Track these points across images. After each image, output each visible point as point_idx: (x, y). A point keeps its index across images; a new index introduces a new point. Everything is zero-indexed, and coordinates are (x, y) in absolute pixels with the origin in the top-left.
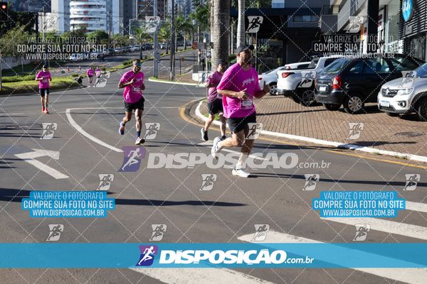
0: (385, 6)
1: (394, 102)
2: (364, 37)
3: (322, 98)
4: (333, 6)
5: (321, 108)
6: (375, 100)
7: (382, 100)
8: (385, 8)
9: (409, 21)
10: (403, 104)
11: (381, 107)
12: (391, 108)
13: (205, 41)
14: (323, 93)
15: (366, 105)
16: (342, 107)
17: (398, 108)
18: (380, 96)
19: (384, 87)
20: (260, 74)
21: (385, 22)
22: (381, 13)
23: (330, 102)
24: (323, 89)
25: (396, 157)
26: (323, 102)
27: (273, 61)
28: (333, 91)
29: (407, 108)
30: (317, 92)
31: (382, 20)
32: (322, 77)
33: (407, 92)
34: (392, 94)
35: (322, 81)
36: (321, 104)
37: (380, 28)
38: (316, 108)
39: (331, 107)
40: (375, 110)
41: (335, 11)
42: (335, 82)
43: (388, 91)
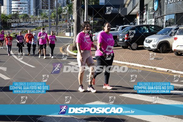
0: (147, 4)
1: (150, 45)
2: (138, 18)
3: (121, 44)
4: (125, 4)
5: (120, 47)
6: (143, 44)
7: (146, 44)
8: (147, 5)
9: (157, 11)
10: (154, 46)
11: (145, 47)
12: (149, 48)
13: (70, 19)
14: (121, 41)
15: (139, 46)
16: (129, 47)
17: (152, 48)
18: (145, 43)
19: (146, 39)
20: (95, 33)
21: (147, 11)
22: (145, 7)
23: (124, 45)
24: (121, 40)
25: (151, 69)
26: (121, 45)
27: (100, 28)
28: (125, 41)
29: (156, 48)
30: (118, 41)
31: (146, 10)
32: (120, 35)
33: (156, 41)
34: (150, 42)
35: (121, 36)
36: (120, 46)
37: (145, 14)
38: (118, 48)
39: (124, 47)
40: (143, 48)
41: (126, 6)
42: (126, 37)
43: (148, 41)
